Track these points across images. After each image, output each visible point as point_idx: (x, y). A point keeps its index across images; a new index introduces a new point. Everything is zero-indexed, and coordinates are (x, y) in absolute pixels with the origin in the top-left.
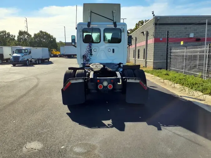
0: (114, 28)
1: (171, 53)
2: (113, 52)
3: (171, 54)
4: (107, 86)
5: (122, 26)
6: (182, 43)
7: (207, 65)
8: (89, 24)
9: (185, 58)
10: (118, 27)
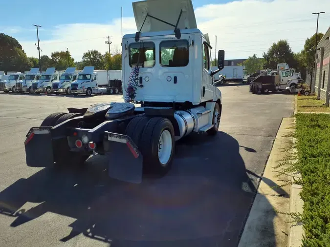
0: (176, 39)
2: (175, 82)
4: (87, 144)
5: (190, 35)
8: (138, 36)
10: (183, 37)
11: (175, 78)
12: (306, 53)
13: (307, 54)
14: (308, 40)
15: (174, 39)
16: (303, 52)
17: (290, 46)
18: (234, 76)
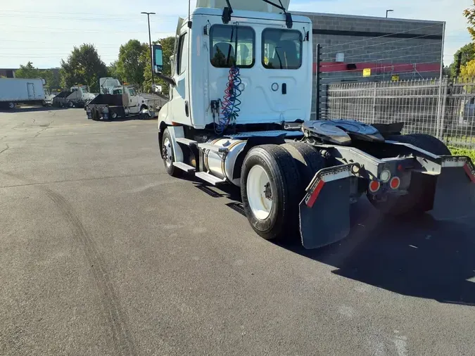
0: (286, 28)
1: (327, 94)
2: (284, 91)
3: (330, 98)
4: (388, 184)
5: (304, 25)
6: (367, 73)
7: (442, 120)
8: (227, 14)
9: (374, 105)
10: (295, 27)
11: (284, 86)
12: (123, 65)
13: (125, 66)
14: (122, 47)
15: (283, 28)
16: (119, 63)
17: (99, 54)
18: (29, 96)
